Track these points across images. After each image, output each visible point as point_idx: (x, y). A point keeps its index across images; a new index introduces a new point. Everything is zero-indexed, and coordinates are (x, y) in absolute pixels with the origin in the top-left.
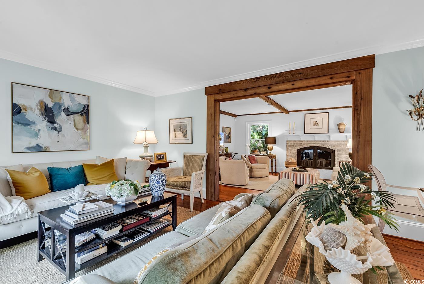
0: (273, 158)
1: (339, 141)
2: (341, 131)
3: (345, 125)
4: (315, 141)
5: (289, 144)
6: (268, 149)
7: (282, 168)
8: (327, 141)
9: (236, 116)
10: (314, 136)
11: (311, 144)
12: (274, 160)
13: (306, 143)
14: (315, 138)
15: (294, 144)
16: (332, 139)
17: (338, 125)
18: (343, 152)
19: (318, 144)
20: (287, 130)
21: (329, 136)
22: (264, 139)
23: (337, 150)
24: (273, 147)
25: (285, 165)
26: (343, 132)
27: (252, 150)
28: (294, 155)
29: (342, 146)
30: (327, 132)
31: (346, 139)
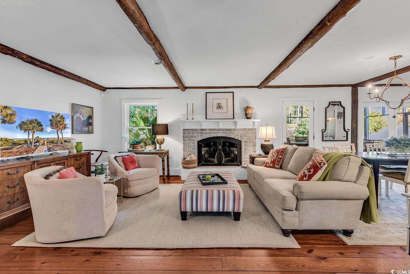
0: (164, 155)
1: (246, 129)
2: (249, 116)
3: (253, 108)
4: (219, 130)
5: (186, 135)
6: (157, 141)
7: (176, 168)
8: (232, 130)
9: (103, 89)
10: (218, 123)
11: (214, 133)
12: (166, 158)
13: (208, 131)
14: (219, 125)
15: (194, 133)
16: (238, 127)
17: (245, 109)
18: (250, 143)
19: (223, 133)
20: (184, 114)
21: (236, 122)
22: (151, 128)
23: (244, 141)
24: (164, 139)
25: (181, 164)
26: (250, 118)
27: (132, 144)
28: (193, 149)
29: (250, 135)
30: (233, 118)
31: (254, 127)
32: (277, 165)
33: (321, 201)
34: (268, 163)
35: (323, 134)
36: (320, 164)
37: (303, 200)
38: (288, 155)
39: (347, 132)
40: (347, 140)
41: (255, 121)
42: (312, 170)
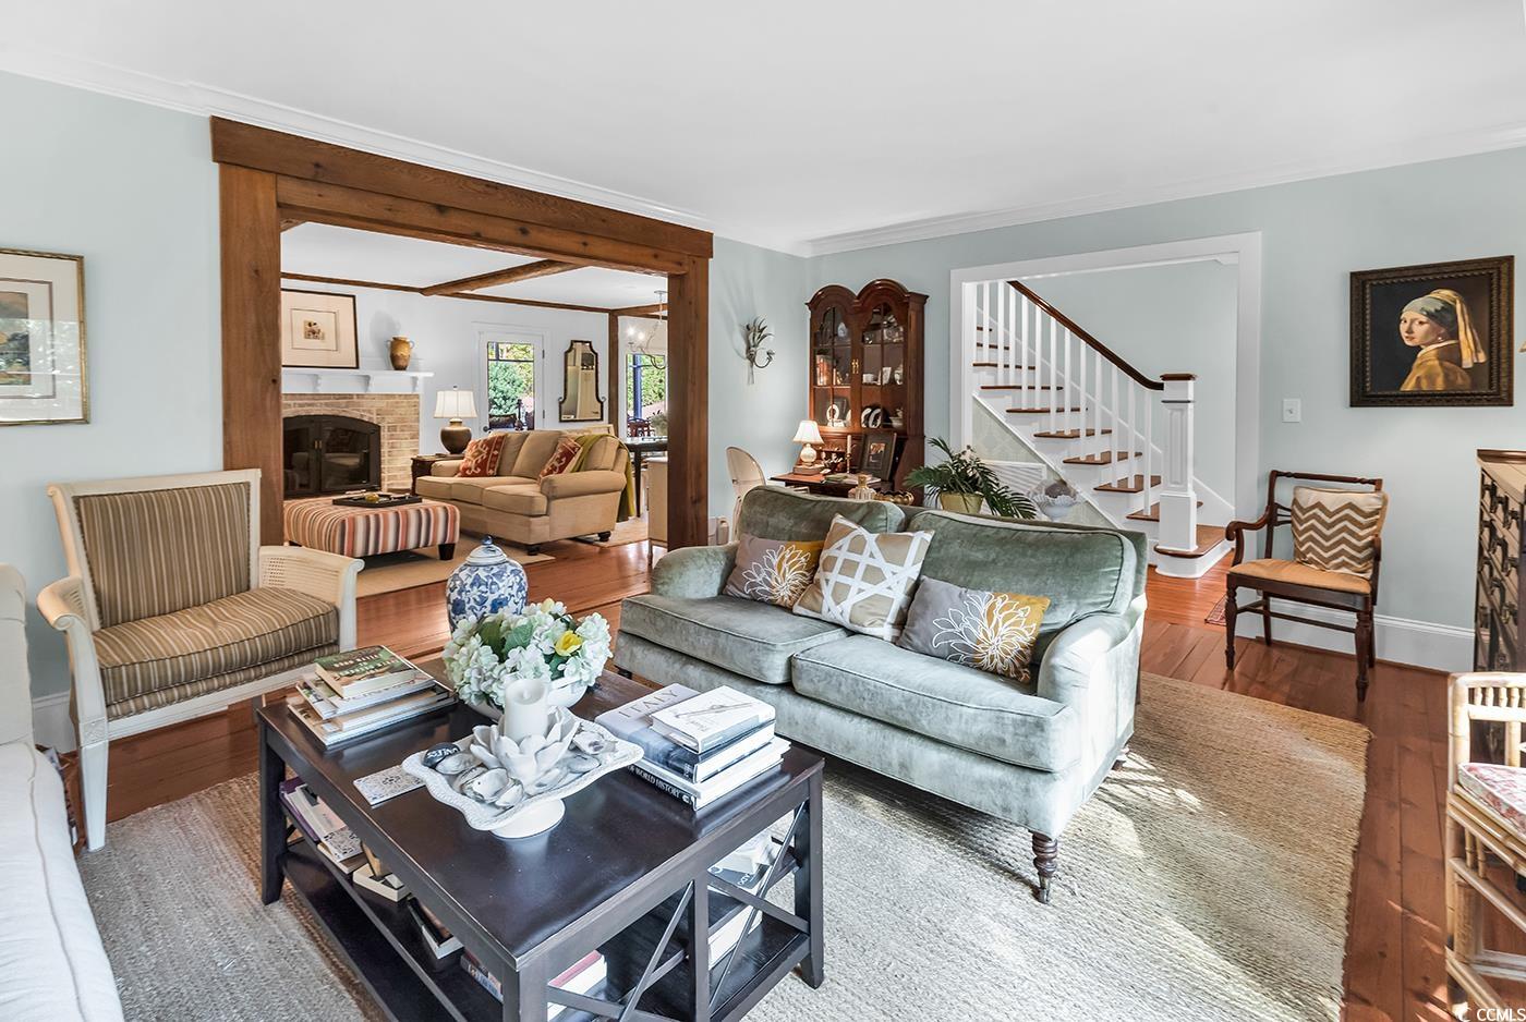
1: (393, 396)
2: (401, 363)
3: (411, 344)
4: (317, 396)
8: (357, 397)
10: (316, 377)
11: (301, 405)
14: (317, 385)
16: (373, 389)
17: (390, 344)
18: (402, 431)
19: (326, 405)
21: (368, 376)
23: (386, 425)
26: (404, 369)
29: (402, 411)
30: (355, 366)
31: (414, 389)
32: (490, 468)
33: (575, 498)
34: (470, 469)
35: (560, 407)
36: (573, 449)
37: (556, 498)
38: (511, 449)
39: (602, 403)
40: (602, 419)
41: (420, 375)
42: (564, 460)
